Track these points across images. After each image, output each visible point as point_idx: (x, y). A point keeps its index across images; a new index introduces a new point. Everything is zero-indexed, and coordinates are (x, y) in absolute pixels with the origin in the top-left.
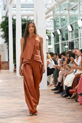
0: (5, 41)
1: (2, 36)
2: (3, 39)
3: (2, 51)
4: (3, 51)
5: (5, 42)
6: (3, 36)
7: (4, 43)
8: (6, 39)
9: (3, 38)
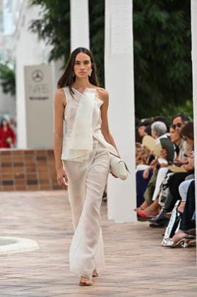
0: (53, 51)
1: (39, 26)
2: (43, 43)
3: (40, 99)
4: (44, 98)
5: (54, 56)
6: (43, 28)
7: (50, 60)
8: (55, 41)
9: (42, 36)
